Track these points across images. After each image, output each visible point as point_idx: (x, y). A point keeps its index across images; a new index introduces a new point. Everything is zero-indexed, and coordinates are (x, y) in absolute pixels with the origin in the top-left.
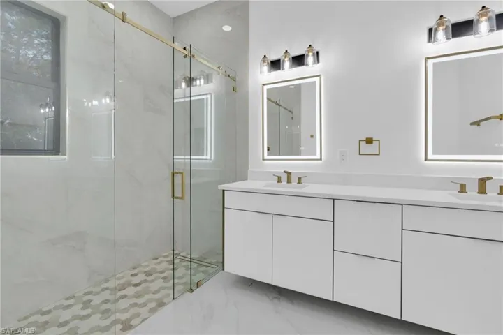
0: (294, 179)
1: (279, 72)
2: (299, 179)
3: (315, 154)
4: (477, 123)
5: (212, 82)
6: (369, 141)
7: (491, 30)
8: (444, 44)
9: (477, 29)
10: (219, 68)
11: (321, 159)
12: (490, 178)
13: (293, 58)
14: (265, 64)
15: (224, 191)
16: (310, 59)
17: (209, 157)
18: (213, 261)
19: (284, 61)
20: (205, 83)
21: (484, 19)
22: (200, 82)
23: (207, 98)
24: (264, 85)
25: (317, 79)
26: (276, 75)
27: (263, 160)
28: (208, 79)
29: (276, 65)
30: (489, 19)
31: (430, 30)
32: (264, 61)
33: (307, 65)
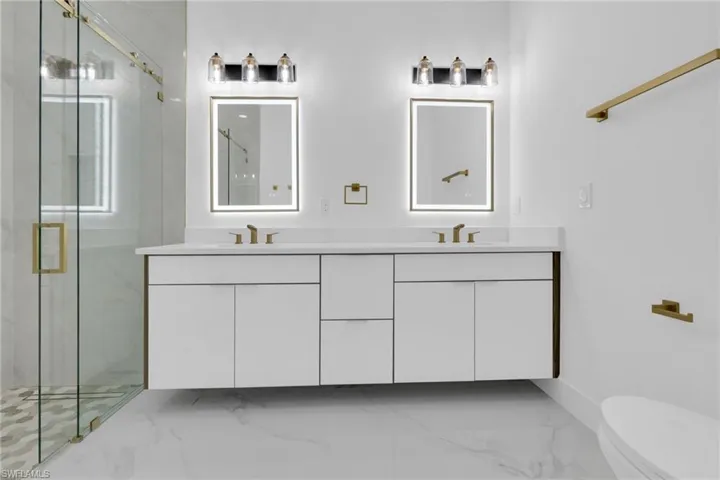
0: (261, 238)
1: (237, 83)
2: (269, 237)
3: (290, 203)
4: (447, 179)
5: (112, 78)
6: (356, 188)
7: (463, 83)
8: (426, 88)
9: (453, 79)
10: (133, 54)
11: (298, 210)
12: (462, 226)
13: (261, 67)
14: (217, 66)
15: (146, 257)
16: (284, 74)
17: (105, 207)
18: (115, 387)
19: (246, 67)
20: (98, 77)
21: (457, 70)
22: (88, 74)
23: (102, 105)
24: (213, 98)
25: (293, 103)
26: (232, 87)
27: (212, 211)
28: (104, 70)
29: (234, 72)
30: (462, 71)
31: (415, 70)
32: (214, 62)
33: (280, 80)
